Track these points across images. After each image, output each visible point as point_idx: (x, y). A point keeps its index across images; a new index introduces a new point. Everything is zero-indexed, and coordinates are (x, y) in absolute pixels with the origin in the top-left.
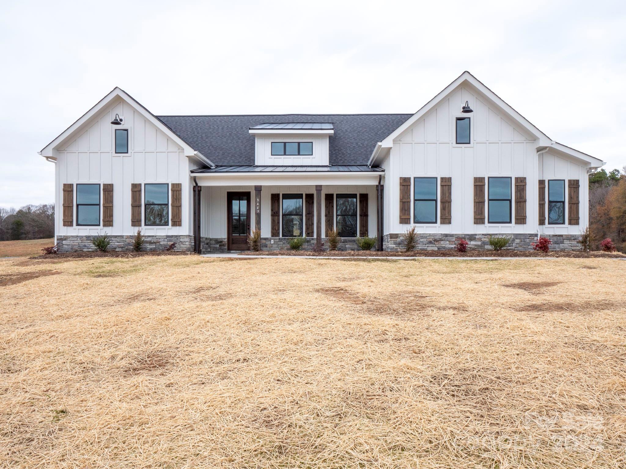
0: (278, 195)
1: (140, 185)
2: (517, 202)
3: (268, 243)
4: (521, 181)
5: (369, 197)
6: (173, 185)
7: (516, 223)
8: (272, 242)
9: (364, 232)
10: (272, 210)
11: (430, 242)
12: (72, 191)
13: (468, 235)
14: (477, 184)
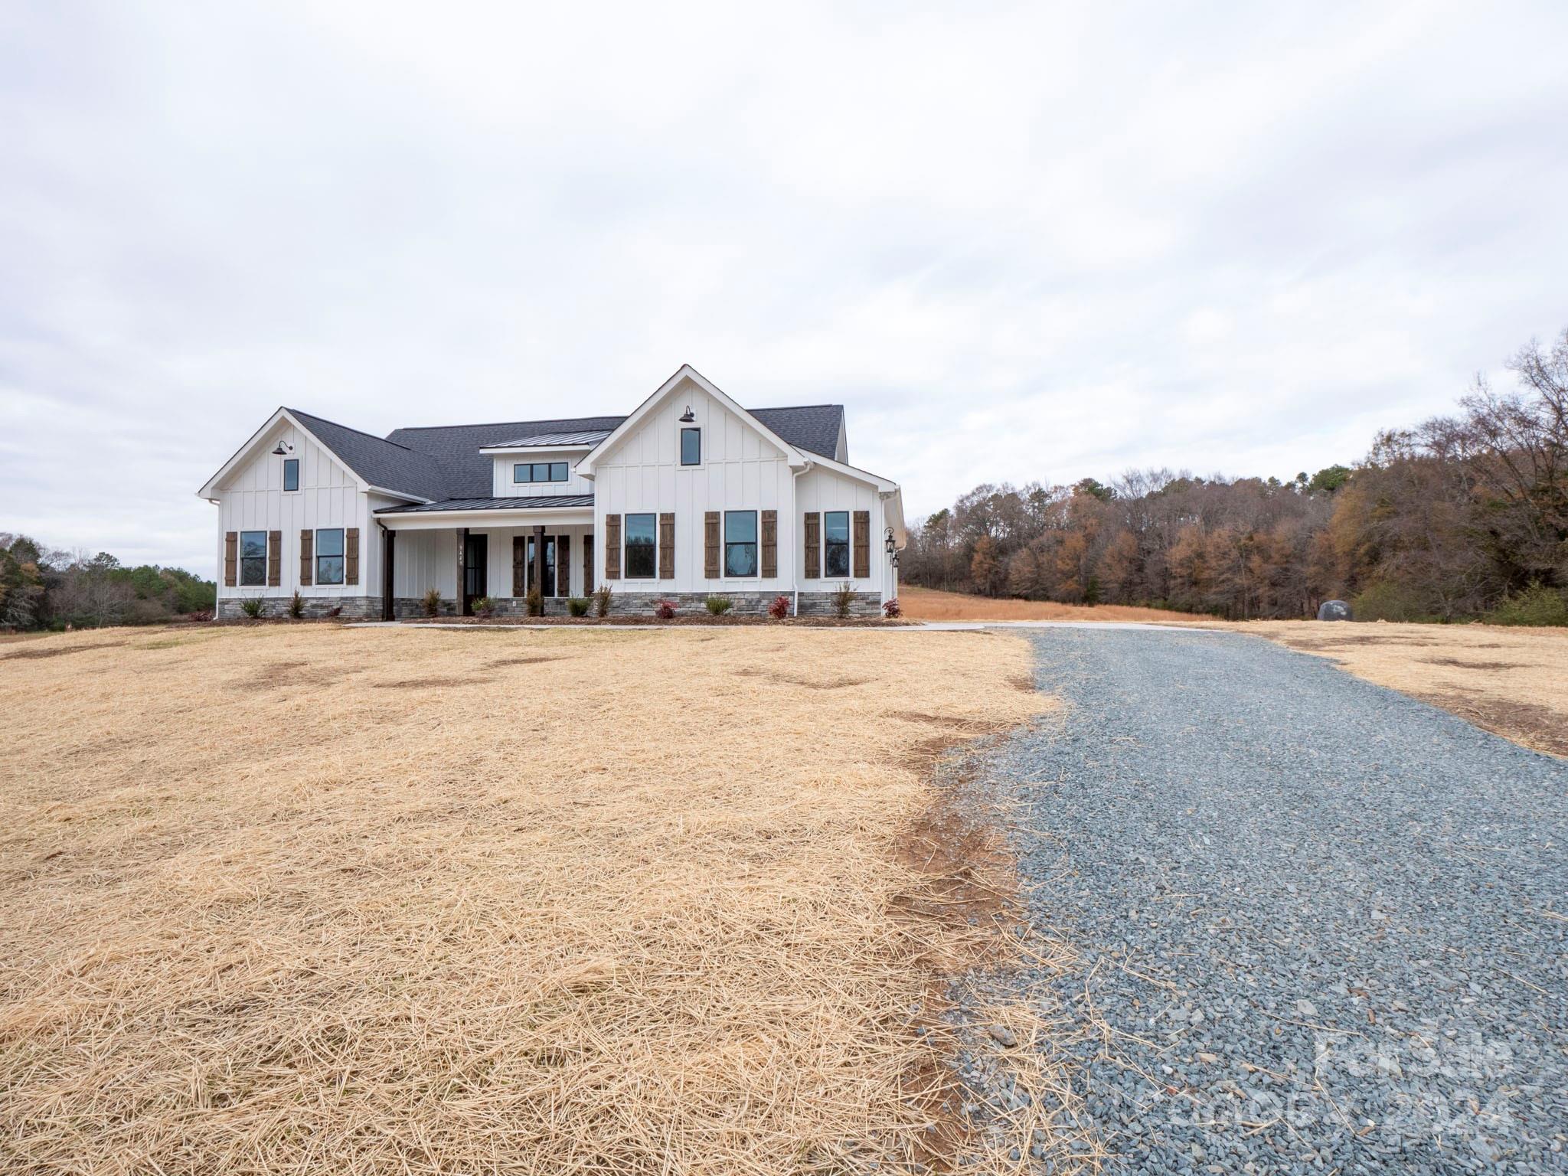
0: (523, 538)
1: (311, 531)
2: (764, 546)
3: (508, 605)
4: (770, 516)
5: (572, 540)
6: (349, 530)
7: (763, 576)
8: (514, 604)
9: (564, 591)
10: (515, 560)
11: (646, 605)
12: (236, 541)
13: (697, 594)
14: (710, 521)
